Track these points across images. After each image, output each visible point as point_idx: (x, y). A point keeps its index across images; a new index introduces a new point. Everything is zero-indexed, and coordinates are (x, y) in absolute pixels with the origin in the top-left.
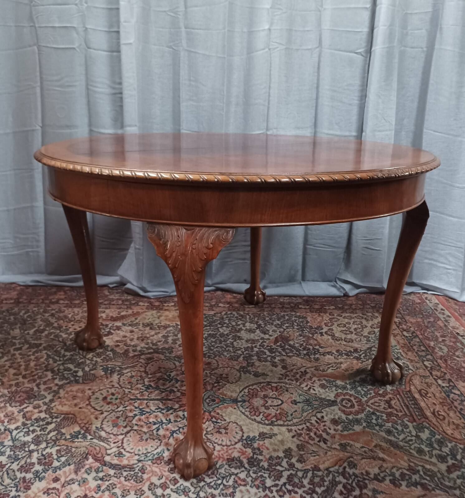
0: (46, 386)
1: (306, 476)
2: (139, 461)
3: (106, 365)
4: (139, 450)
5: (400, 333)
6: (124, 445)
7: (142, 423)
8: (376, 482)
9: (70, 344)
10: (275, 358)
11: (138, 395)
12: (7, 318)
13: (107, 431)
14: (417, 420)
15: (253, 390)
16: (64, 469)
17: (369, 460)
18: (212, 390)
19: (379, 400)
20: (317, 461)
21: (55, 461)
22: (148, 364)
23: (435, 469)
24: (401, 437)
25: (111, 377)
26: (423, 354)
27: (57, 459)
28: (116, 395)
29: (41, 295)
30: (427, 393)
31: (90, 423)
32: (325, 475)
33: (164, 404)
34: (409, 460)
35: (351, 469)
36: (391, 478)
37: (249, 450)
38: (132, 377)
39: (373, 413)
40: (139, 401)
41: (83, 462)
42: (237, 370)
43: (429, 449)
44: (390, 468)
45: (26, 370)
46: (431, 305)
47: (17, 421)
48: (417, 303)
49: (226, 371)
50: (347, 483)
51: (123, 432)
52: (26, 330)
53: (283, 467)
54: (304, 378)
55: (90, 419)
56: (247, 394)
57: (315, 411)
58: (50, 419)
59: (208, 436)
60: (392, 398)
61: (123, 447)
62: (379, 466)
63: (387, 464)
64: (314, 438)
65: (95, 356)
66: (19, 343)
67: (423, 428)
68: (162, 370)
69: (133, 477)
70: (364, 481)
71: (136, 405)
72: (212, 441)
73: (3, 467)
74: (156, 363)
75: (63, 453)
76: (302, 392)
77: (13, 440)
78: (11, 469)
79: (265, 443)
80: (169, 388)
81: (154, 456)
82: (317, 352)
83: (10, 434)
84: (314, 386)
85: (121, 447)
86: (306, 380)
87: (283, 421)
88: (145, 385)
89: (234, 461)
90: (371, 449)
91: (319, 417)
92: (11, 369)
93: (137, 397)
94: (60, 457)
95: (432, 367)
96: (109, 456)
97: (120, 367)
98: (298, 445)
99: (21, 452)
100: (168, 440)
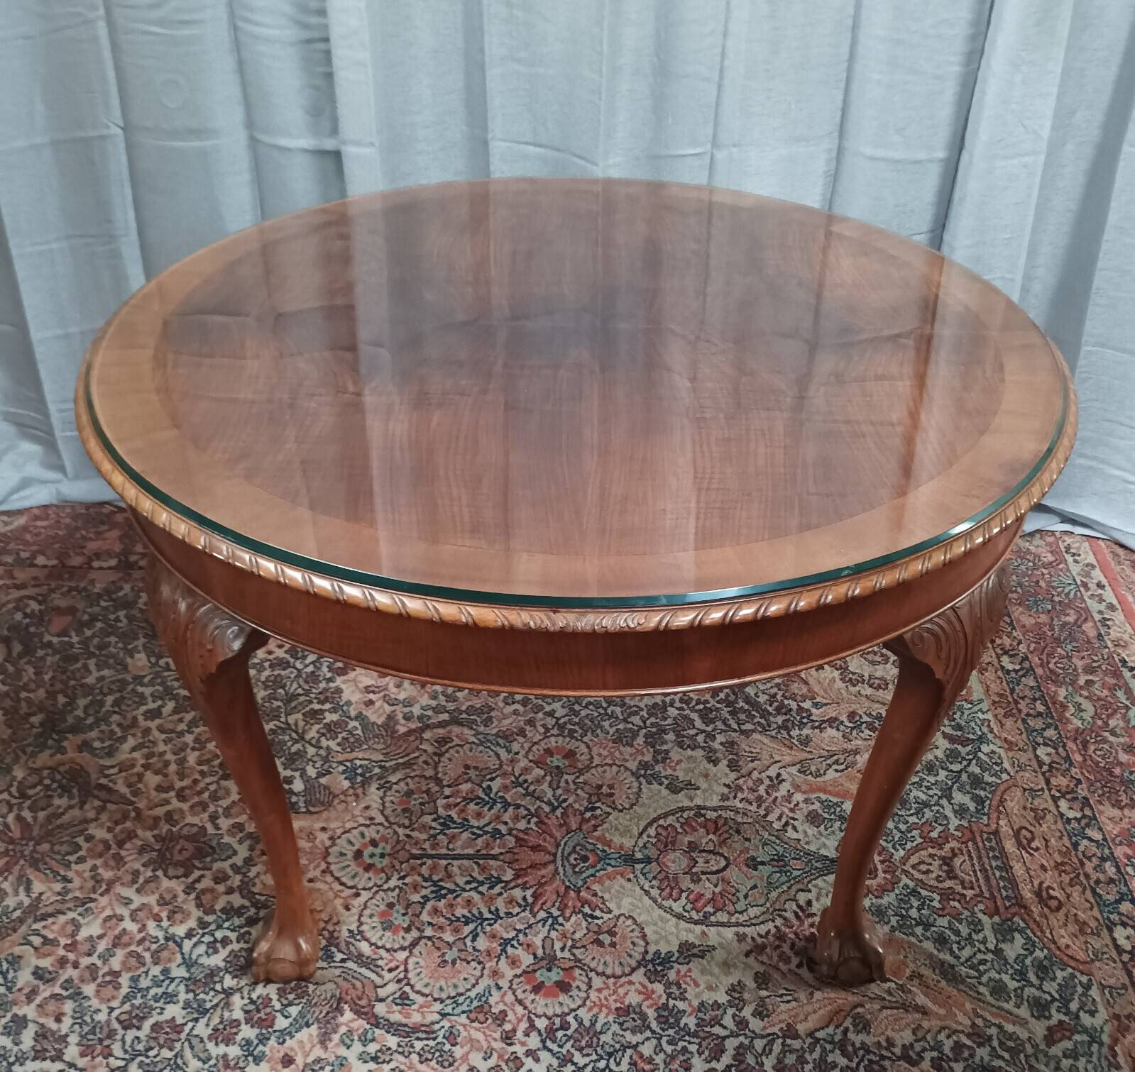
0: (232, 821)
1: (771, 1050)
2: (444, 1015)
3: (351, 761)
4: (441, 989)
5: (995, 661)
6: (410, 975)
7: (441, 920)
8: (904, 1065)
9: (263, 699)
10: (714, 739)
11: (427, 845)
12: (112, 617)
13: (373, 940)
14: (1002, 910)
15: (665, 828)
16: (298, 1036)
17: (894, 1012)
18: (580, 829)
19: (931, 856)
20: (792, 1013)
21: (278, 1014)
22: (440, 755)
23: (1024, 1035)
24: (967, 952)
25: (364, 794)
26: (1037, 724)
27: (281, 1012)
28: (382, 845)
30: (1033, 839)
31: (335, 920)
32: (805, 1046)
33: (483, 869)
34: (974, 1010)
35: (858, 1032)
36: (935, 1054)
37: (659, 988)
38: (409, 793)
39: (914, 892)
40: (429, 862)
41: (334, 1018)
42: (633, 774)
43: (1016, 984)
44: (936, 1029)
45: (182, 776)
46: (1075, 569)
47: (187, 915)
48: (1044, 566)
49: (609, 775)
50: (847, 1067)
51: (406, 944)
52: (161, 657)
53: (725, 1028)
54: (775, 794)
55: (335, 909)
56: (654, 840)
57: (794, 888)
58: (253, 910)
59: (576, 951)
60: (956, 851)
61: (409, 979)
62: (913, 1026)
63: (929, 1020)
64: (789, 958)
65: (323, 735)
66: (152, 695)
67: (1011, 930)
68: (472, 773)
69: (434, 1054)
70: (881, 1062)
71: (425, 871)
72: (585, 965)
73: (178, 1029)
74: (457, 752)
75: (291, 997)
76: (770, 834)
77: (187, 966)
78: (197, 1036)
79: (690, 970)
80: (489, 824)
81: (471, 1002)
82: (805, 721)
83: (177, 949)
84: (794, 819)
85: (405, 982)
86: (779, 800)
87: (728, 913)
88: (440, 817)
89: (629, 1014)
90: (901, 986)
91: (802, 903)
92: (148, 772)
93: (424, 849)
94: (286, 1006)
95: (1053, 762)
96: (384, 1004)
97: (381, 767)
98: (756, 974)
99: (208, 995)
100: (497, 962)
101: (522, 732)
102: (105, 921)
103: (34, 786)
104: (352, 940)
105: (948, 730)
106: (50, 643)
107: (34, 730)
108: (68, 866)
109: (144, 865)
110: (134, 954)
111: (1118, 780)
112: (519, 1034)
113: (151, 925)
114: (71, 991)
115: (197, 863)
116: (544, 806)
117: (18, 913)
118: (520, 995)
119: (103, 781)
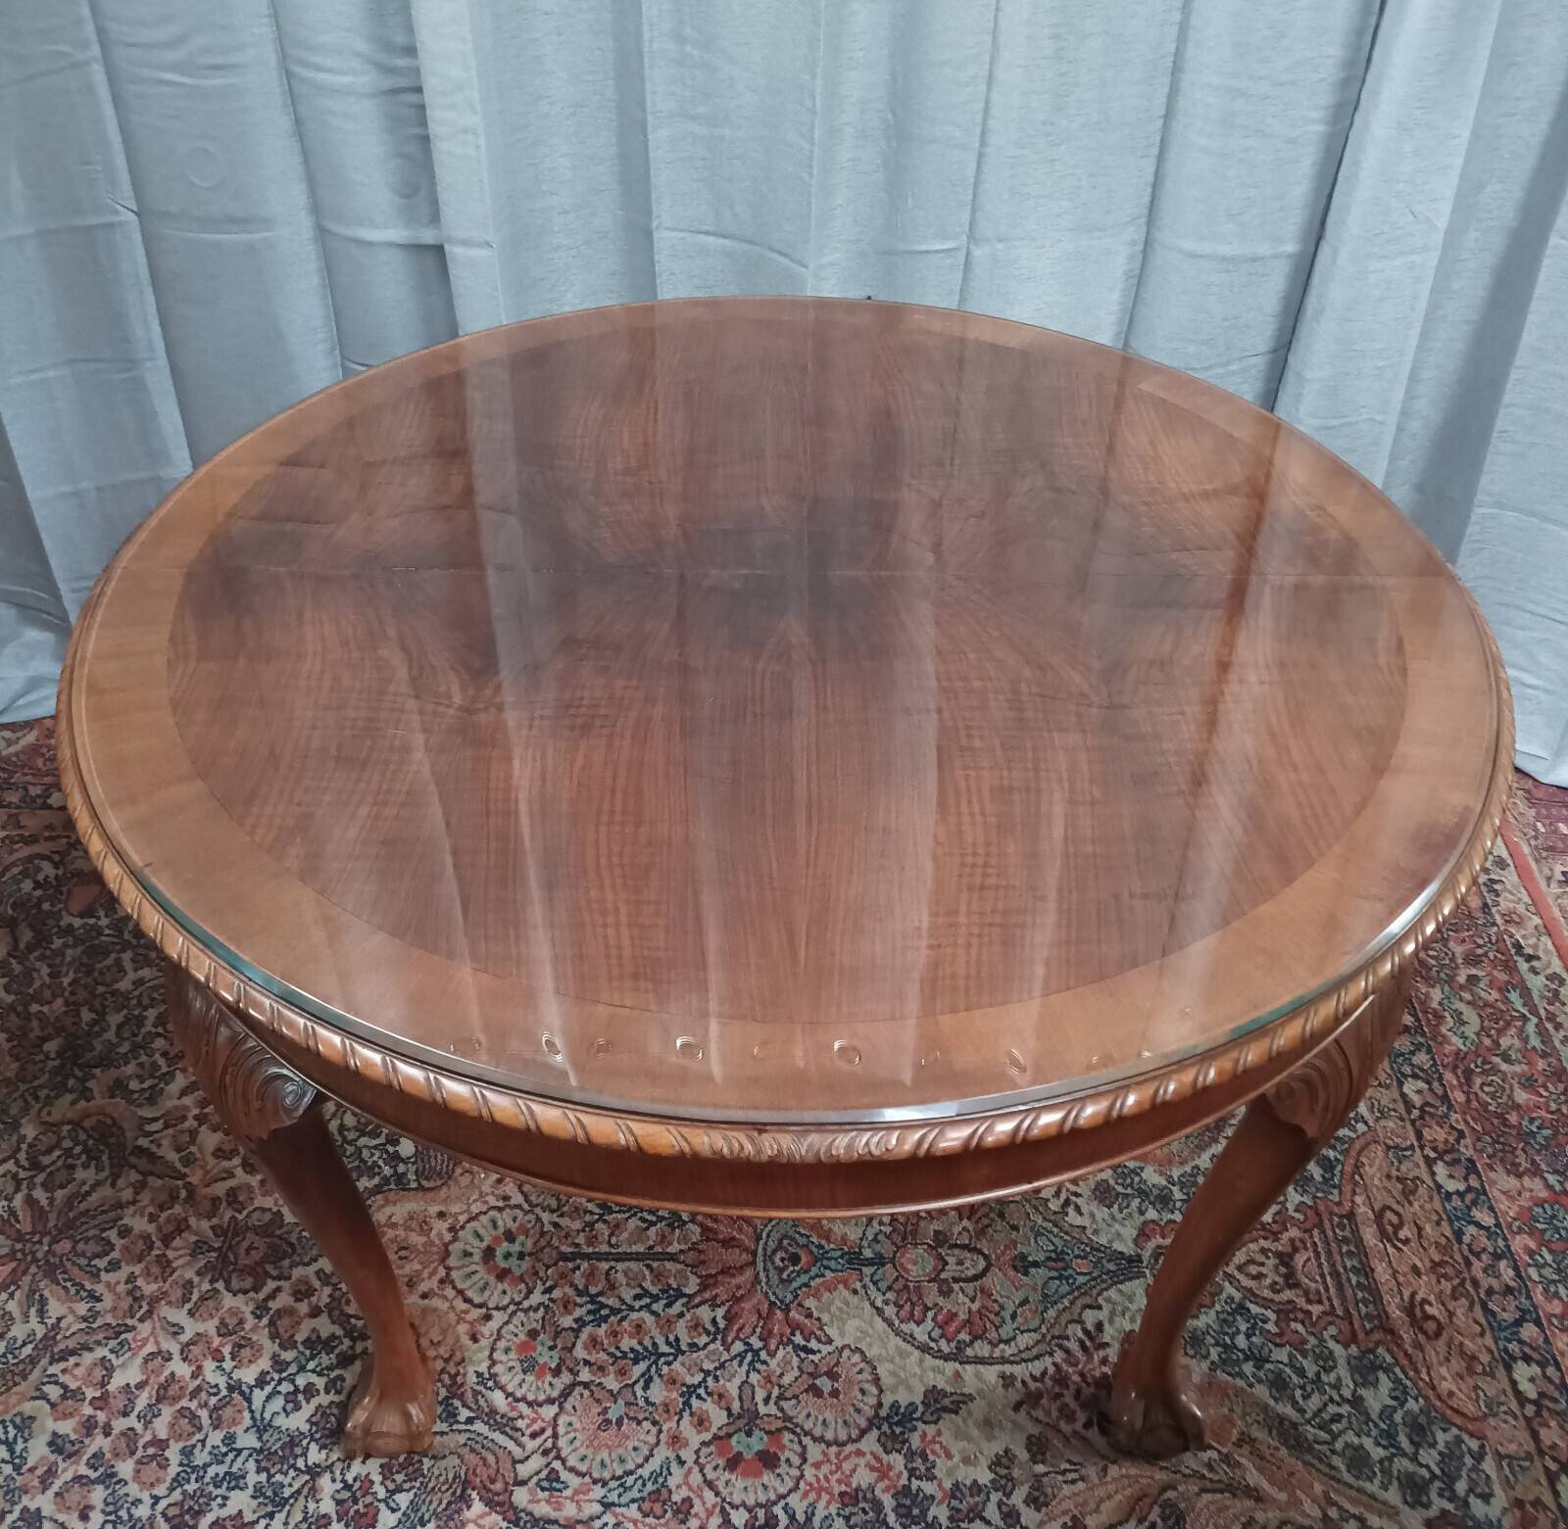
2: (607, 1506)
4: (603, 1464)
6: (562, 1442)
7: (602, 1357)
11: (581, 1239)
13: (510, 1389)
14: (1361, 1336)
17: (1217, 1497)
19: (1263, 1251)
20: (1079, 1499)
21: (382, 1506)
24: (1314, 1403)
26: (1406, 1044)
27: (386, 1502)
28: (522, 1238)
30: (1401, 1225)
31: (458, 1356)
33: (658, 1276)
34: (1326, 1494)
37: (897, 1461)
39: (1241, 1309)
40: (585, 1265)
41: (459, 1511)
43: (1382, 1452)
44: (1274, 1524)
47: (258, 1351)
51: (555, 1394)
53: (987, 1522)
55: (458, 1340)
56: (888, 1230)
57: (1079, 1303)
58: (347, 1342)
59: (785, 1404)
60: (1298, 1243)
61: (559, 1450)
62: (1243, 1519)
63: (1265, 1511)
64: (1074, 1412)
67: (1375, 1368)
71: (578, 1279)
72: (797, 1425)
75: (399, 1478)
76: (1045, 1219)
77: (258, 1431)
79: (939, 1433)
81: (644, 1485)
83: (245, 1404)
84: (1077, 1195)
85: (553, 1454)
87: (990, 1343)
89: (858, 1501)
90: (1227, 1456)
91: (1090, 1326)
92: (203, 1128)
93: (577, 1245)
94: (393, 1492)
95: (1427, 1104)
96: (525, 1488)
98: (1029, 1437)
99: (286, 1474)
100: (678, 1422)
102: (146, 1361)
103: (49, 1151)
104: (481, 1388)
106: (70, 925)
107: (51, 1064)
108: (95, 1276)
109: (199, 1273)
110: (187, 1414)
111: (1514, 1132)
113: (209, 1365)
114: (101, 1470)
115: (269, 1268)
117: (28, 1350)
118: (711, 1475)
119: (143, 1142)
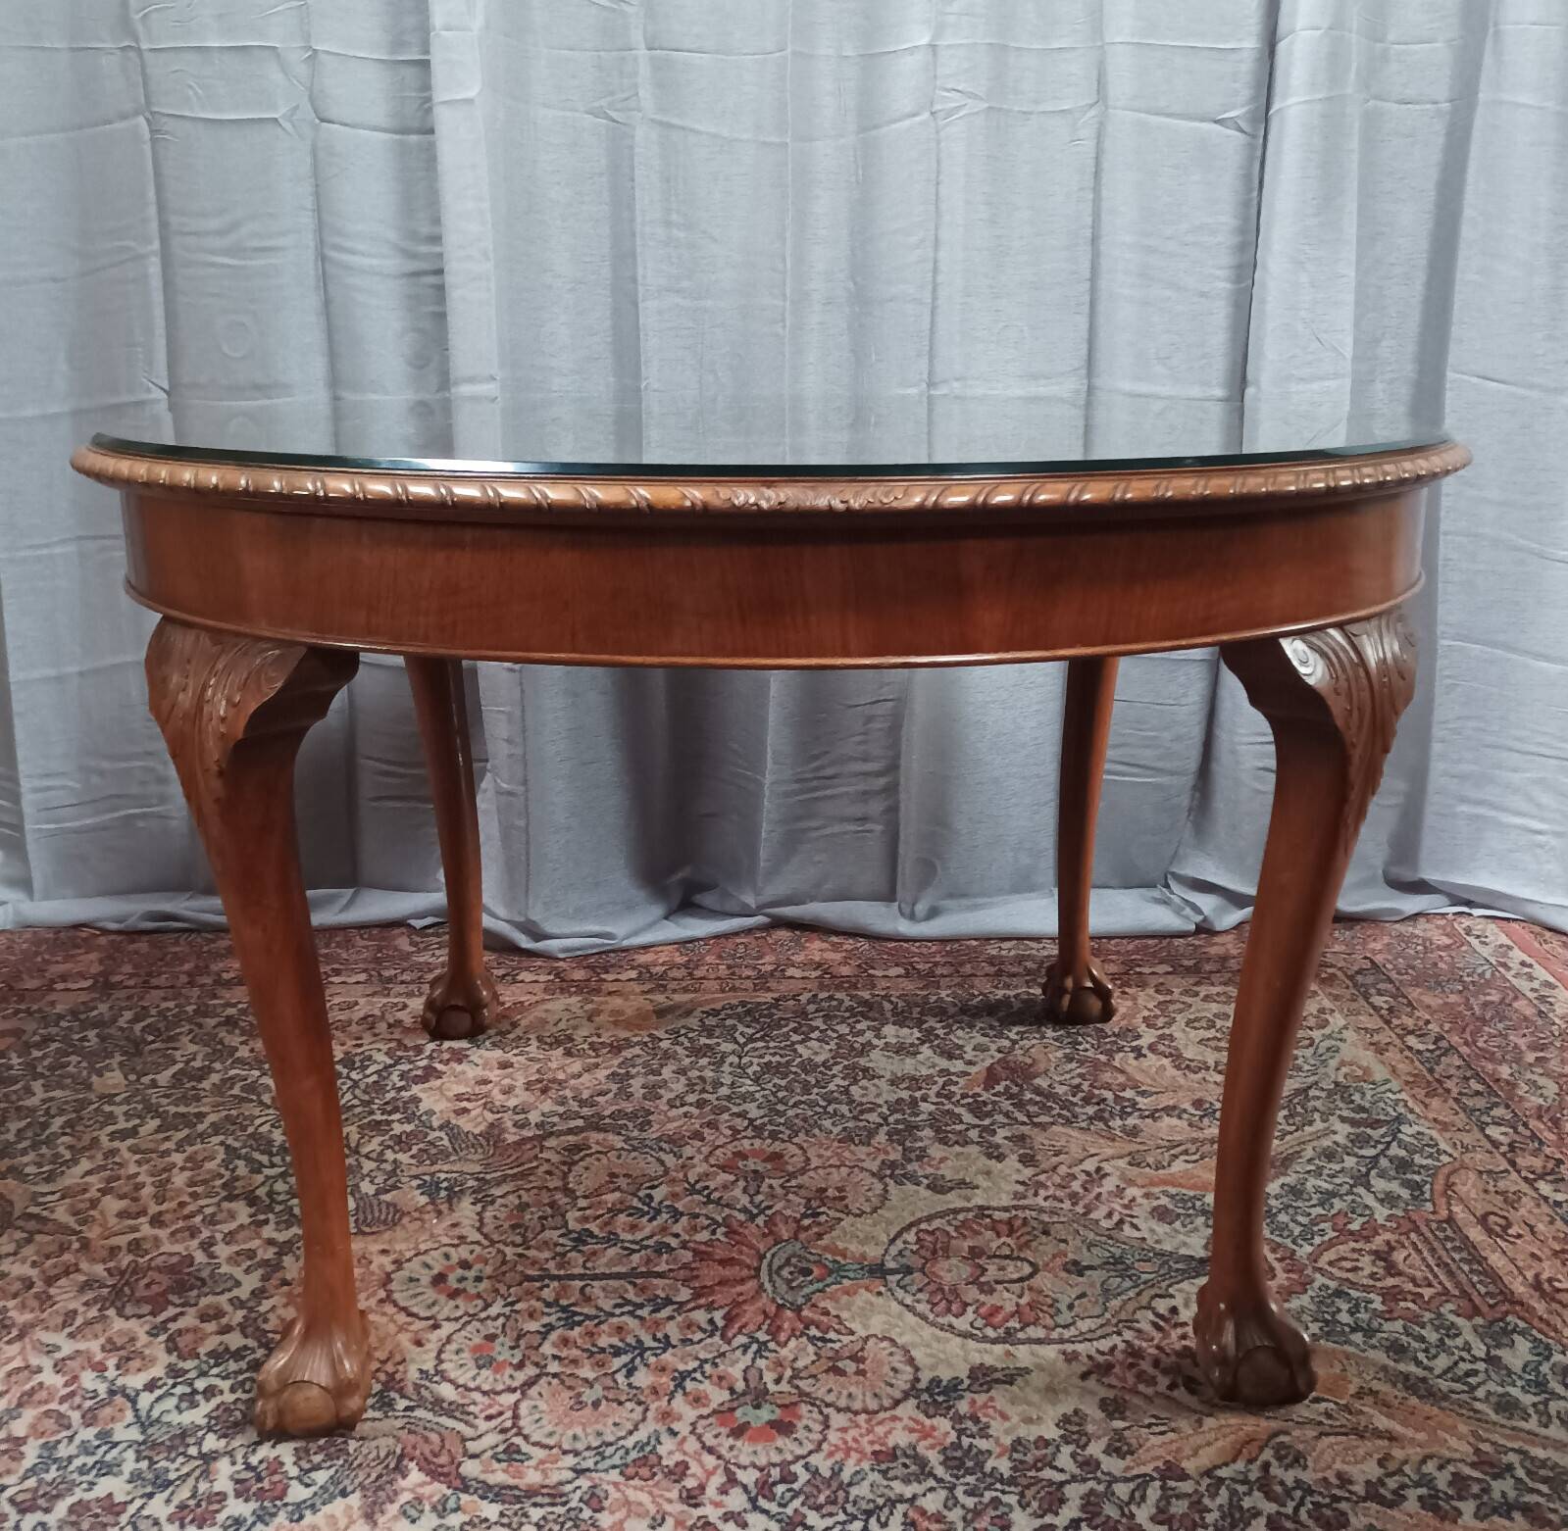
0: (236, 1248)
1: (1143, 1498)
2: (579, 1472)
3: (432, 1175)
4: (575, 1438)
5: (1398, 1042)
6: (522, 1423)
7: (575, 1353)
8: (1374, 1506)
10: (994, 1133)
11: (551, 1265)
12: (76, 1036)
13: (461, 1381)
14: (1485, 1309)
15: (932, 1233)
16: (327, 1509)
17: (1340, 1438)
18: (796, 1238)
19: (1354, 1250)
20: (1174, 1447)
21: (294, 1483)
22: (571, 1163)
24: (1442, 1362)
25: (451, 1209)
26: (1480, 1103)
27: (299, 1479)
28: (477, 1267)
29: (183, 961)
30: (1509, 1225)
31: (398, 1358)
32: (1202, 1489)
33: (643, 1290)
34: (1472, 1433)
35: (1285, 1467)
36: (1423, 1491)
37: (943, 1424)
38: (523, 1207)
39: (1338, 1293)
40: (556, 1284)
41: (390, 1482)
42: (873, 1174)
43: (1536, 1399)
44: (1414, 1460)
45: (160, 1199)
46: (1485, 951)
47: (148, 1362)
48: (1439, 948)
49: (836, 1177)
50: (1278, 1513)
51: (516, 1384)
52: (145, 1073)
53: (1062, 1471)
54: (1097, 1189)
55: (398, 1345)
56: (915, 1248)
57: (1147, 1294)
59: (801, 1384)
60: (1393, 1244)
61: (520, 1429)
62: (1377, 1455)
63: (1403, 1448)
64: (1154, 1378)
65: (389, 1147)
66: (125, 1113)
67: (1508, 1331)
68: (622, 1182)
69: (563, 1524)
70: (1335, 1505)
71: (548, 1294)
72: (816, 1398)
73: (117, 1509)
74: (599, 1160)
75: (317, 1459)
76: (1097, 1233)
77: (142, 1424)
78: (148, 1517)
79: (991, 1400)
80: (651, 1237)
81: (627, 1453)
82: (1129, 1110)
83: (129, 1405)
84: (1132, 1216)
85: (514, 1430)
86: (1104, 1197)
87: (1045, 1327)
88: (570, 1232)
89: (896, 1457)
90: (1345, 1405)
91: (1162, 1310)
92: (107, 1197)
93: (546, 1269)
94: (308, 1470)
95: (1516, 1141)
96: (477, 1461)
97: (477, 1179)
98: (1103, 1400)
99: (173, 1461)
100: (669, 1401)
101: (698, 1135)
102: (9, 1375)
104: (425, 1382)
105: (1345, 1113)
109: (86, 1304)
110: (53, 1413)
112: (711, 1491)
113: (87, 1375)
115: (171, 1297)
116: (736, 1213)
118: (710, 1440)
119: (34, 1209)
